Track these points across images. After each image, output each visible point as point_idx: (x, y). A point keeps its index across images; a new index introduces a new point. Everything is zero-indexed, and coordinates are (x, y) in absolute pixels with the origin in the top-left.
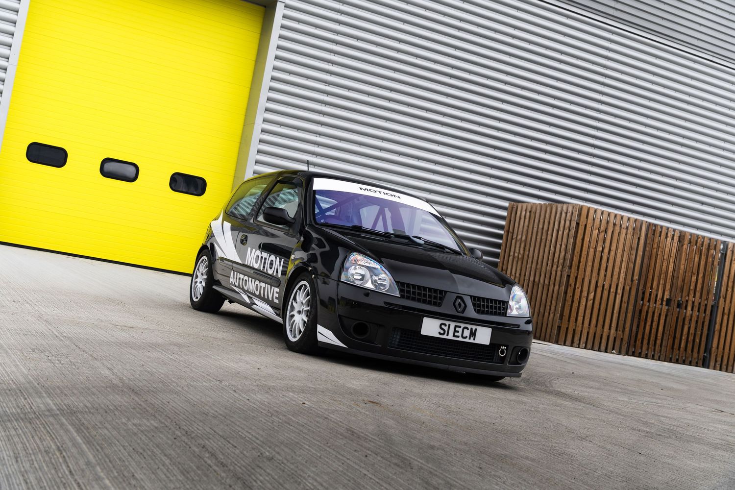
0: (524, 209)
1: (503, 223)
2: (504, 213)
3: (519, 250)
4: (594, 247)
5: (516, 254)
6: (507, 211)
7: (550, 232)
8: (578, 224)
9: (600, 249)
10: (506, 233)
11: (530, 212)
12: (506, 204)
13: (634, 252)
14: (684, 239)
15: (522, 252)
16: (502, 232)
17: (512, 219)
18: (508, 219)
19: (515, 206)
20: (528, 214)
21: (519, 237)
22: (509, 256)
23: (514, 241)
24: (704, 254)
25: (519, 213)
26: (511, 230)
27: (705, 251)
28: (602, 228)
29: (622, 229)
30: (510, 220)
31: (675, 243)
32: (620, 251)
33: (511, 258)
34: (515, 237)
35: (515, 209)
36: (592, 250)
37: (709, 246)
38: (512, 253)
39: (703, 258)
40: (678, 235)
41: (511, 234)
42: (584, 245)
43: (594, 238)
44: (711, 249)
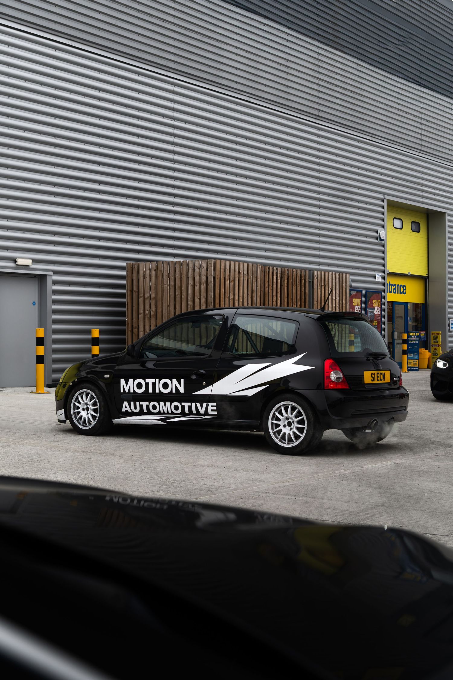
0: (147, 268)
1: (124, 282)
2: (124, 273)
3: (150, 307)
4: (228, 296)
5: (147, 312)
6: (126, 270)
7: (184, 288)
8: (214, 278)
9: (232, 297)
10: (129, 293)
11: (155, 270)
12: (124, 264)
13: (254, 294)
14: (284, 275)
15: (153, 309)
16: (124, 291)
17: (134, 278)
18: (129, 279)
19: (136, 266)
20: (153, 273)
21: (147, 295)
22: (138, 314)
23: (141, 300)
24: (299, 284)
25: (141, 272)
26: (135, 289)
27: (299, 282)
28: (232, 278)
29: (245, 276)
30: (133, 280)
31: (279, 280)
32: (245, 296)
33: (141, 316)
34: (141, 295)
35: (136, 268)
36: (227, 299)
37: (301, 277)
38: (141, 311)
39: (298, 288)
40: (280, 272)
41: (137, 293)
42: (221, 296)
43: (227, 288)
44: (303, 280)
